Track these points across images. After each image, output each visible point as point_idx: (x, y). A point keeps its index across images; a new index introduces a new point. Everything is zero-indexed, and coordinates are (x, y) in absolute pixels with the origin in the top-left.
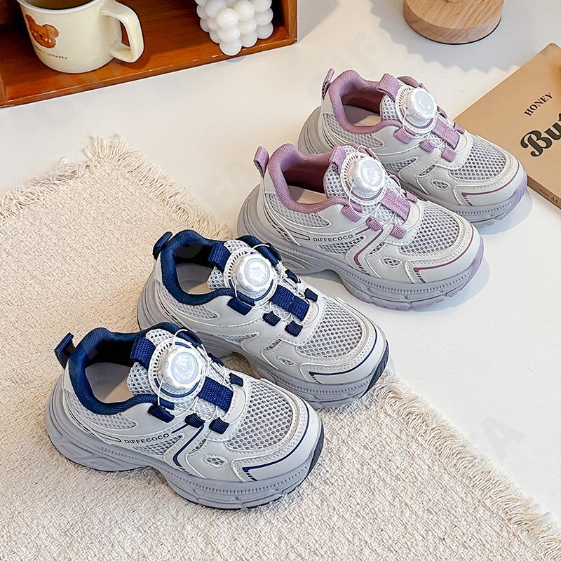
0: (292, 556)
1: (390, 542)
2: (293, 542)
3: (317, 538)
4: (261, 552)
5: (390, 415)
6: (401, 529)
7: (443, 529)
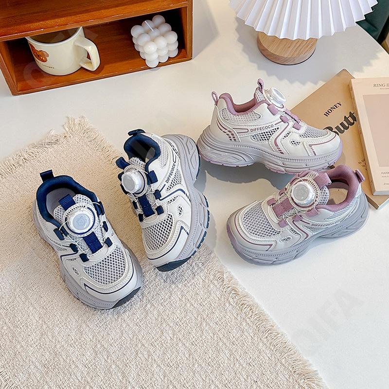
0: (171, 387)
1: (226, 382)
2: (172, 378)
3: (185, 377)
4: (153, 384)
5: (232, 305)
6: (233, 374)
7: (257, 375)
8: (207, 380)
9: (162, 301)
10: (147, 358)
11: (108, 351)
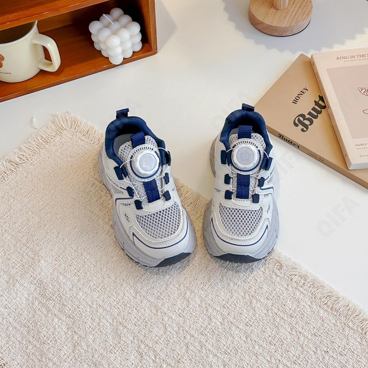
8: (273, 361)
9: (202, 285)
10: (200, 349)
11: (154, 350)
